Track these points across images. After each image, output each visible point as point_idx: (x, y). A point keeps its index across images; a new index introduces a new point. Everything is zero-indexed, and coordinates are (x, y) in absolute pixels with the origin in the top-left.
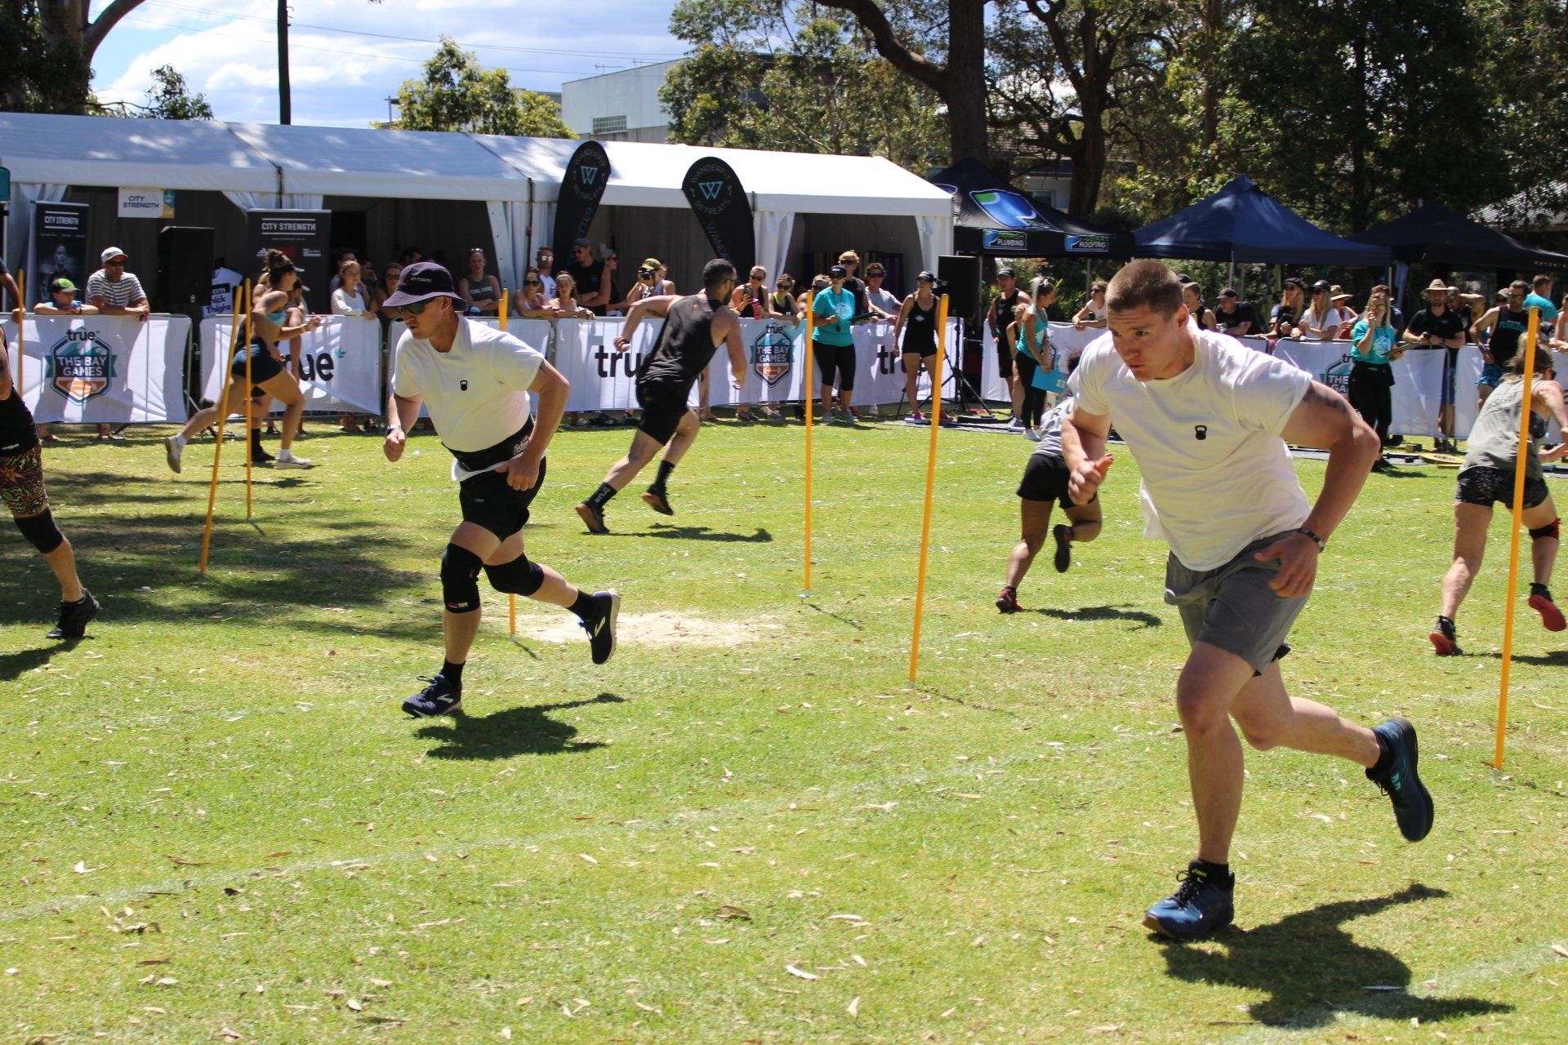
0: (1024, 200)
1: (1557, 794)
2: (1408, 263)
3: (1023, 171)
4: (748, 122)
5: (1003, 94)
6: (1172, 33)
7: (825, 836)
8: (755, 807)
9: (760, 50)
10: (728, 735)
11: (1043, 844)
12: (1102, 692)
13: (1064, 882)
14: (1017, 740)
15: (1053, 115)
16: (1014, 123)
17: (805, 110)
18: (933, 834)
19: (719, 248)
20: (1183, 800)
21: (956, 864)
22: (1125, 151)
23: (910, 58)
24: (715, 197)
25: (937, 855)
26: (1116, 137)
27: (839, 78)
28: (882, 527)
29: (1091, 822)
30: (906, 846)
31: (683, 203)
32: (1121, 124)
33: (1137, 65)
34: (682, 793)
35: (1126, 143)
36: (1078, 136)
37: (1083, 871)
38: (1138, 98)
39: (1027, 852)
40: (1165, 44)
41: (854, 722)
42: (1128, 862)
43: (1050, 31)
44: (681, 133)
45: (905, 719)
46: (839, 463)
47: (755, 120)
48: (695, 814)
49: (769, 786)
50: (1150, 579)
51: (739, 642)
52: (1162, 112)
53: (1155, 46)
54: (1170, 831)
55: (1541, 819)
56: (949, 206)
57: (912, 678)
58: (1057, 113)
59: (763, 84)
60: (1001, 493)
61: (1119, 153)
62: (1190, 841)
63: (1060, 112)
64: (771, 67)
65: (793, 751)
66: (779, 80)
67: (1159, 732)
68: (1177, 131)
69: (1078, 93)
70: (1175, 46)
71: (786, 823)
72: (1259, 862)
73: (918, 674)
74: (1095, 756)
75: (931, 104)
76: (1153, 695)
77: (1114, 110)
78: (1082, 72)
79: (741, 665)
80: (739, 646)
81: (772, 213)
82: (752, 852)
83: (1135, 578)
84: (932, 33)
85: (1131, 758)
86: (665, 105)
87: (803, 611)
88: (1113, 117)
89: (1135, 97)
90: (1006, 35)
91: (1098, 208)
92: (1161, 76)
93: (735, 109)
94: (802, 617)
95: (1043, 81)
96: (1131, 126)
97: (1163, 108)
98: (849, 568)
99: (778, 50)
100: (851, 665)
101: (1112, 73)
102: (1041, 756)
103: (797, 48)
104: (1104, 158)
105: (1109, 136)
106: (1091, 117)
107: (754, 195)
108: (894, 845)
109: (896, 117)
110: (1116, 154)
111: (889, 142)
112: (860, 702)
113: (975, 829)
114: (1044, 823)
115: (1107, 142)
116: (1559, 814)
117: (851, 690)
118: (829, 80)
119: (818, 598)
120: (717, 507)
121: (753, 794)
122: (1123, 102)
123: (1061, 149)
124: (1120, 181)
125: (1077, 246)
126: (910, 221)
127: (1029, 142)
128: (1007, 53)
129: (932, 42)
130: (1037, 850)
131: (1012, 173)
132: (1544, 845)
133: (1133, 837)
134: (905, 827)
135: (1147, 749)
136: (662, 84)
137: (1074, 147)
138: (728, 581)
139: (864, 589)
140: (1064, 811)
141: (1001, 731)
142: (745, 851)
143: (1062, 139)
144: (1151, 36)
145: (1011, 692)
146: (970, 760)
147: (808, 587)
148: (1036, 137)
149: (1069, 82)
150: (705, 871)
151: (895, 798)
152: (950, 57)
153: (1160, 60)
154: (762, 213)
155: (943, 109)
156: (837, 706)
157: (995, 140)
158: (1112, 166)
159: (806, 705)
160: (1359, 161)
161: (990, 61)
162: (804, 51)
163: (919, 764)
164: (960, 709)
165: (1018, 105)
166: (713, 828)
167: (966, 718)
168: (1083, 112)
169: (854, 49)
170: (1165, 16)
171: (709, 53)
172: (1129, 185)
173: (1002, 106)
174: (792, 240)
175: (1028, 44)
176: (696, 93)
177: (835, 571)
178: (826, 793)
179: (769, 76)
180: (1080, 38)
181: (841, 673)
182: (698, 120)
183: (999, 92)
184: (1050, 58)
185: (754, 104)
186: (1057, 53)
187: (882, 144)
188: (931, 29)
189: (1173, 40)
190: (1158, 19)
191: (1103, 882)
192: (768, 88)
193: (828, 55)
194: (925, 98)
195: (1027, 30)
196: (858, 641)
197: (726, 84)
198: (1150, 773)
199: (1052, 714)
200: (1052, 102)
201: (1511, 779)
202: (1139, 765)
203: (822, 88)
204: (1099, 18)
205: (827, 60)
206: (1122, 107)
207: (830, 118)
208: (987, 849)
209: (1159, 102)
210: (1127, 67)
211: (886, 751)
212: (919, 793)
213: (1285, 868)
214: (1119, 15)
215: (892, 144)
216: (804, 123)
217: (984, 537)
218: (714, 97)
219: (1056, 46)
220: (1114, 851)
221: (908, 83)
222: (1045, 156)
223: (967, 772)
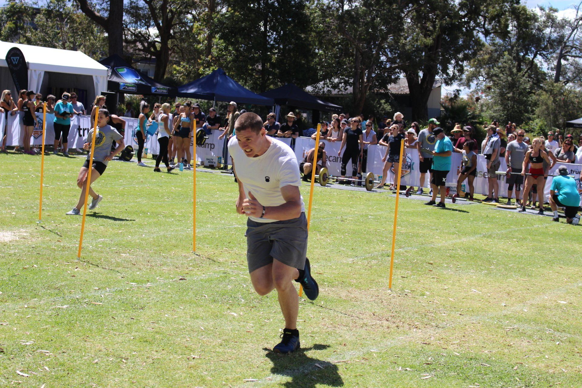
0: (136, 72)
1: (321, 306)
2: (280, 105)
3: (137, 61)
4: (29, 34)
6: (196, 12)
7: (38, 318)
8: (10, 306)
9: (35, 6)
11: (125, 323)
12: (153, 264)
13: (132, 338)
14: (119, 281)
15: (149, 40)
16: (134, 42)
17: (52, 31)
18: (82, 318)
20: (181, 306)
21: (90, 330)
22: (176, 56)
23: (95, 14)
24: (16, 63)
25: (83, 327)
26: (173, 50)
27: (66, 20)
28: (73, 196)
29: (145, 314)
30: (70, 323)
32: (175, 45)
33: (182, 23)
35: (177, 53)
36: (158, 49)
37: (140, 334)
38: (182, 36)
39: (118, 326)
40: (194, 16)
41: (54, 273)
42: (158, 330)
43: (149, 8)
45: (75, 272)
46: (57, 171)
47: (32, 34)
49: (17, 298)
50: (176, 221)
51: (10, 240)
52: (191, 42)
53: (190, 17)
54: (175, 318)
55: (315, 316)
56: (106, 73)
57: (79, 256)
59: (36, 20)
60: (121, 185)
61: (174, 57)
62: (183, 322)
63: (152, 39)
64: (39, 13)
65: (28, 284)
66: (42, 19)
67: (174, 280)
68: (197, 50)
69: (160, 32)
70: (197, 18)
71: (23, 313)
72: (208, 331)
73: (81, 254)
74: (149, 289)
75: (102, 32)
76: (173, 265)
77: (173, 40)
78: (161, 25)
79: (10, 249)
80: (10, 242)
81: (35, 71)
82: (7, 324)
83: (170, 220)
84: (103, 5)
85: (162, 290)
87: (38, 228)
88: (172, 43)
89: (181, 35)
90: (132, 8)
91: (165, 77)
92: (191, 28)
94: (37, 230)
95: (146, 27)
96: (179, 47)
97: (191, 40)
98: (58, 212)
99: (42, 7)
100: (55, 250)
101: (173, 26)
102: (127, 288)
103: (49, 7)
104: (168, 58)
105: (171, 50)
106: (164, 42)
107: (28, 63)
108: (66, 322)
109: (88, 36)
110: (173, 57)
111: (85, 46)
112: (57, 265)
113: (99, 317)
114: (126, 315)
115: (170, 52)
116: (321, 314)
117: (54, 260)
118: (62, 20)
119: (44, 224)
120: (6, 186)
121: (10, 301)
122: (176, 37)
123: (152, 54)
124: (174, 66)
125: (156, 91)
126: (91, 77)
127: (140, 50)
128: (132, 15)
129: (103, 8)
130: (122, 325)
131: (133, 61)
132: (315, 325)
133: (160, 321)
134: (71, 315)
135: (169, 286)
137: (156, 53)
138: (8, 216)
139: (63, 221)
140: (134, 310)
141: (112, 278)
142: (4, 324)
143: (152, 50)
144: (188, 13)
145: (118, 263)
146: (99, 289)
147: (40, 219)
148: (142, 48)
149: (156, 28)
151: (68, 304)
152: (110, 14)
153: (191, 22)
154: (31, 70)
155: (106, 35)
156: (48, 266)
157: (126, 48)
158: (171, 61)
159: (35, 266)
160: (263, 66)
161: (126, 18)
162: (52, 7)
163: (79, 291)
164: (97, 269)
165: (136, 35)
167: (99, 273)
168: (161, 40)
169: (72, 9)
170: (194, 5)
171: (14, 5)
172: (178, 68)
173: (130, 35)
174: (43, 82)
175: (140, 12)
176: (7, 22)
177: (52, 213)
178: (40, 301)
179: (38, 17)
180: (161, 11)
181: (51, 253)
182: (7, 32)
183: (129, 30)
184: (149, 18)
185: (32, 27)
186: (152, 17)
187: (82, 47)
188: (103, 3)
189: (196, 15)
190: (191, 6)
191: (147, 338)
192: (37, 21)
193: (61, 10)
194: (100, 30)
195: (140, 7)
196: (59, 241)
197: (19, 18)
198: (169, 296)
199: (133, 272)
200: (149, 35)
201: (305, 301)
202: (165, 292)
203: (59, 23)
204: (169, 4)
205: (61, 12)
206: (176, 39)
207: (62, 35)
208: (103, 325)
209: (190, 38)
210: (178, 24)
211: (66, 285)
212: (78, 302)
213: (218, 333)
214: (176, 4)
215: (86, 47)
216: (51, 36)
217: (112, 202)
218: (14, 23)
219: (152, 14)
220: (153, 326)
221: (93, 23)
222: (146, 56)
223: (98, 294)
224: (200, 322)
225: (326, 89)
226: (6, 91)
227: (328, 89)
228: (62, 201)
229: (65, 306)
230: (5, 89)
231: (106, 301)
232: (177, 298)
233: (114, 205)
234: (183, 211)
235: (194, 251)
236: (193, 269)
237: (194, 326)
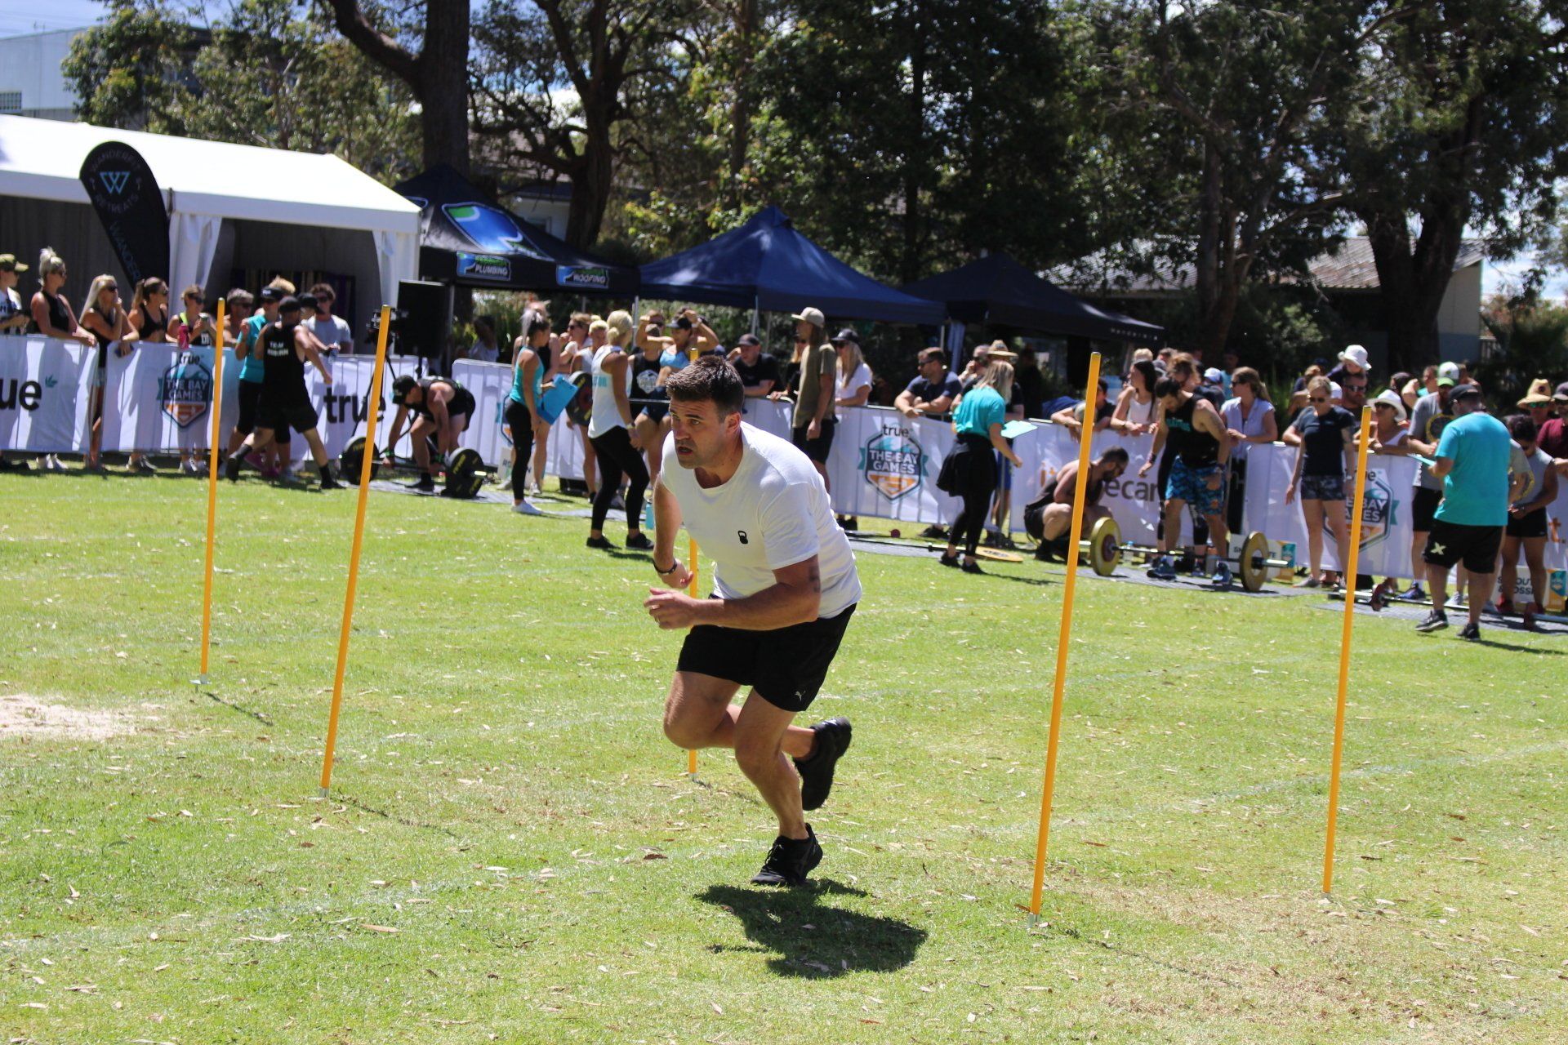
0: (511, 223)
1: (1104, 945)
2: (965, 323)
3: (516, 188)
4: (175, 109)
5: (492, 96)
6: (698, 36)
7: (193, 972)
8: (105, 936)
9: (196, 22)
10: (81, 846)
11: (469, 989)
12: (562, 809)
13: (492, 1036)
14: (450, 863)
15: (551, 125)
16: (503, 130)
17: (248, 100)
18: (332, 974)
19: (124, 254)
20: (651, 939)
21: (356, 1011)
22: (636, 173)
23: (381, 43)
24: (119, 191)
25: (333, 999)
26: (626, 156)
27: (290, 63)
28: (308, 604)
29: (533, 964)
30: (294, 987)
31: (83, 196)
32: (633, 140)
33: (655, 69)
34: (10, 916)
35: (638, 164)
36: (580, 151)
37: (517, 1023)
38: (654, 110)
39: (448, 998)
40: (690, 47)
41: (246, 835)
42: (575, 1012)
43: (551, 22)
44: (86, 113)
45: (311, 834)
46: (259, 526)
47: (185, 108)
48: (24, 942)
49: (126, 910)
50: (633, 679)
51: (110, 735)
52: (682, 129)
53: (678, 49)
54: (632, 977)
55: (1082, 973)
56: (415, 221)
57: (325, 784)
58: (556, 121)
59: (197, 65)
60: (460, 571)
61: (630, 175)
62: (655, 990)
63: (560, 121)
64: (209, 43)
65: (163, 868)
66: (216, 61)
67: (627, 859)
68: (699, 152)
69: (584, 99)
70: (702, 52)
71: (143, 956)
72: (738, 1017)
73: (332, 779)
74: (546, 885)
75: (403, 101)
76: (626, 815)
77: (625, 122)
78: (588, 74)
79: (109, 763)
80: (110, 740)
81: (193, 217)
82: (93, 991)
83: (615, 677)
84: (407, 14)
85: (590, 889)
86: (70, 81)
87: (197, 701)
88: (623, 131)
89: (651, 108)
90: (499, 23)
91: (601, 239)
92: (683, 86)
93: (156, 90)
94: (193, 707)
95: (541, 82)
96: (646, 144)
97: (683, 124)
98: (259, 652)
99: (217, 23)
100: (249, 766)
101: (624, 77)
102: (478, 883)
103: (237, 22)
104: (610, 180)
105: (618, 154)
106: (597, 131)
107: (171, 192)
108: (279, 986)
109: (359, 114)
110: (626, 177)
111: (348, 144)
112: (256, 811)
113: (386, 969)
114: (473, 964)
115: (615, 162)
116: (1104, 969)
117: (247, 797)
118: (279, 62)
119: (218, 687)
120: (100, 571)
121: (105, 920)
122: (636, 114)
123: (560, 166)
124: (629, 206)
125: (571, 279)
126: (367, 236)
127: (521, 155)
128: (498, 46)
129: (408, 26)
130: (461, 996)
131: (499, 191)
132: (1084, 1004)
133: (584, 983)
134: (296, 965)
135: (612, 879)
136: (67, 55)
137: (573, 164)
138: (105, 661)
139: (278, 676)
140: (500, 950)
141: (431, 851)
142: (85, 989)
143: (561, 154)
144: (673, 37)
145: (447, 807)
146: (387, 885)
147: (204, 671)
148: (529, 149)
149: (572, 86)
150: (27, 1014)
151: (288, 929)
152: (427, 43)
153: (682, 66)
154: (181, 215)
155: (416, 108)
156: (226, 814)
157: (479, 151)
158: (619, 190)
159: (186, 812)
160: (911, 200)
161: (477, 53)
162: (247, 25)
163: (324, 889)
164: (383, 824)
165: (509, 110)
166: (47, 961)
167: (388, 835)
168: (588, 122)
169: (310, 27)
170: (691, 13)
171: (128, 19)
172: (640, 213)
173: (489, 109)
174: (218, 251)
175: (524, 36)
176: (108, 68)
177: (243, 654)
178: (199, 920)
179: (203, 55)
180: (587, 34)
181: (237, 776)
182: (110, 101)
183: (487, 91)
184: (550, 55)
185: (184, 87)
186: (560, 49)
187: (340, 147)
188: (406, 9)
189: (699, 45)
190: (682, 16)
191: (541, 1037)
192: (201, 69)
193: (276, 33)
194: (396, 93)
195: (523, 18)
196: (263, 739)
197: (147, 58)
198: (613, 907)
199: (497, 833)
200: (550, 108)
201: (1049, 926)
202: (599, 896)
203: (268, 72)
204: (612, 10)
205: (275, 40)
206: (635, 120)
207: (278, 111)
208: (398, 994)
209: (679, 116)
210: (643, 72)
211: (282, 872)
212: (319, 924)
213: (769, 1025)
214: (636, 8)
215: (353, 146)
216: (245, 115)
217: (433, 621)
218: (130, 74)
219: (558, 39)
220: (558, 1000)
221: (375, 73)
222: (539, 173)
223: (383, 900)
224: (710, 989)
225: (1111, 275)
226: (103, 280)
227: (1118, 273)
228: (274, 619)
229: (278, 938)
230: (101, 274)
231: (409, 921)
232: (637, 916)
233: (437, 629)
234: (658, 649)
235: (693, 770)
236: (688, 826)
237: (691, 1001)
